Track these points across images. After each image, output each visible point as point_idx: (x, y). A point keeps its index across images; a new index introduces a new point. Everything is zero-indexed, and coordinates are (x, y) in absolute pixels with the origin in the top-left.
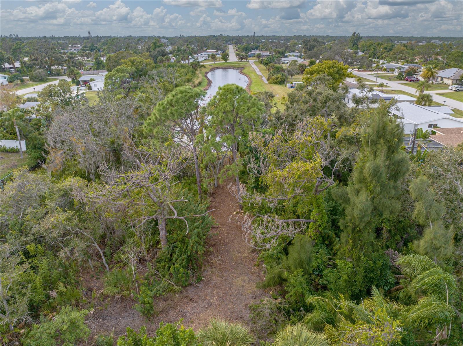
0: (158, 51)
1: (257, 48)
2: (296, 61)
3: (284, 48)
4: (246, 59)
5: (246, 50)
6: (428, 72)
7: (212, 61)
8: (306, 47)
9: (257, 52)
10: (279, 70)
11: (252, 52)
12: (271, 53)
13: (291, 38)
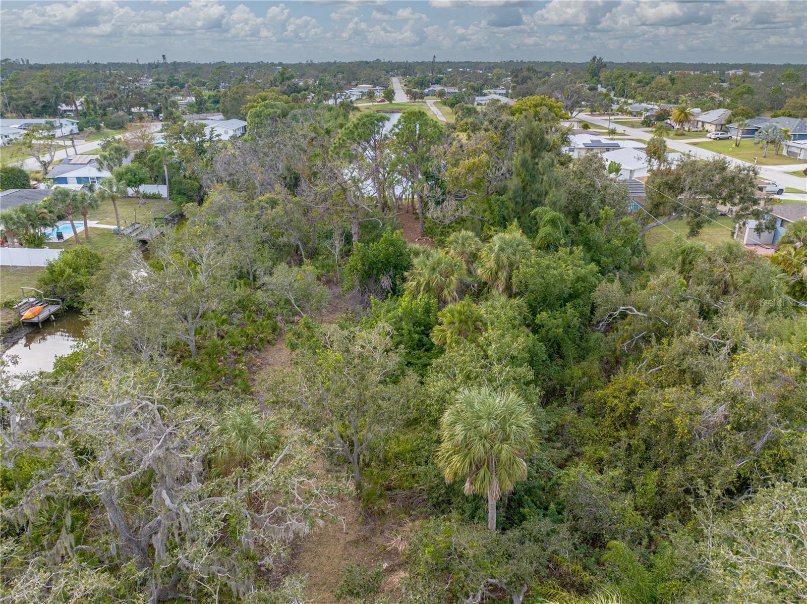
0: (289, 86)
1: (438, 82)
2: (498, 100)
3: (480, 82)
4: (422, 98)
5: (421, 85)
6: (680, 114)
7: (369, 102)
8: (516, 79)
9: (438, 88)
10: (470, 112)
11: (431, 89)
12: (460, 89)
13: (496, 65)
